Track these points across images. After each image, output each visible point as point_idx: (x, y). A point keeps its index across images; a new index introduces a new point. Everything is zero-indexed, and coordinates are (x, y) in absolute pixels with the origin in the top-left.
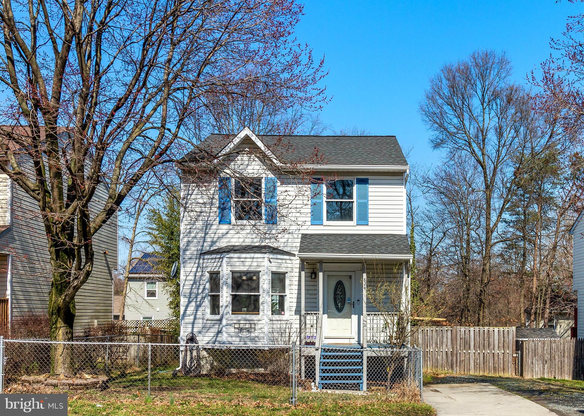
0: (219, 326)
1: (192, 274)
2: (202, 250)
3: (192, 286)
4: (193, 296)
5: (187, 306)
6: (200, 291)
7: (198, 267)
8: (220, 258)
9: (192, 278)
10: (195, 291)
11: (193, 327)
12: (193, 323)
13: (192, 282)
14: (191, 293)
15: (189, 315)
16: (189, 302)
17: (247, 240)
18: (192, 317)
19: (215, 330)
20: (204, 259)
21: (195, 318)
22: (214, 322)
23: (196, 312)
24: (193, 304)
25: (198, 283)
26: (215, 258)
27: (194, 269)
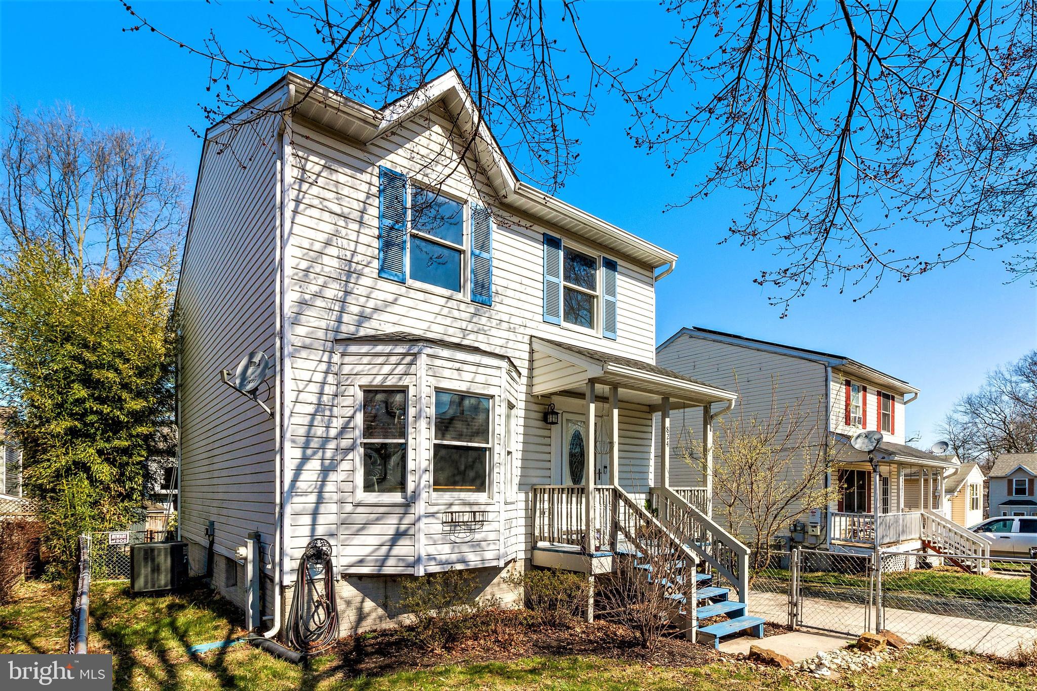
0: (401, 519)
1: (314, 388)
2: (337, 331)
3: (312, 420)
4: (315, 444)
5: (299, 470)
6: (333, 432)
7: (327, 373)
8: (405, 355)
9: (314, 399)
10: (320, 431)
11: (314, 524)
12: (315, 514)
13: (311, 409)
14: (308, 437)
15: (305, 493)
16: (305, 459)
17: (435, 328)
18: (313, 498)
19: (388, 528)
20: (343, 355)
21: (320, 501)
22: (382, 510)
23: (322, 486)
24: (314, 465)
25: (327, 413)
26: (389, 355)
27: (319, 377)
